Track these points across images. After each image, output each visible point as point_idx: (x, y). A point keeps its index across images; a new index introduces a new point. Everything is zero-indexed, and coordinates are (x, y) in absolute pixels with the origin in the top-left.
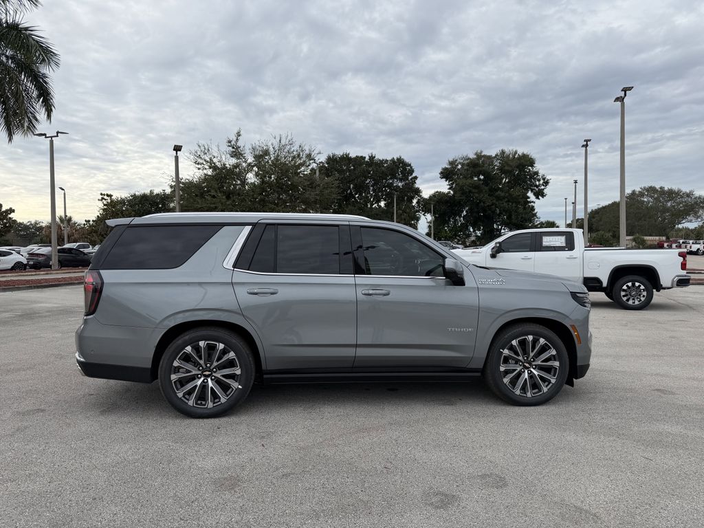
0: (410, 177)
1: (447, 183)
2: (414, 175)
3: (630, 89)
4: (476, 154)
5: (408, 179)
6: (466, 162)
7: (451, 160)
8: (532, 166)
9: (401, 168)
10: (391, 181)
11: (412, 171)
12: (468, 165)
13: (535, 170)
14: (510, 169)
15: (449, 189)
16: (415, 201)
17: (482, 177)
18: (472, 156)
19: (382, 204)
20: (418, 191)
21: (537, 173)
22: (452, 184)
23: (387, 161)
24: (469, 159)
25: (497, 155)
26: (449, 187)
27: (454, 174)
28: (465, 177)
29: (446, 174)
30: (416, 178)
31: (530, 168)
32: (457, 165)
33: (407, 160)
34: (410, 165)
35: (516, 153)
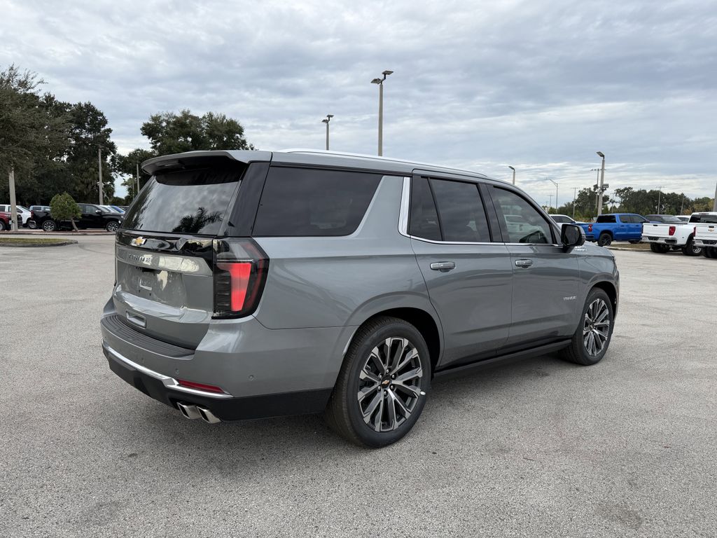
0: (103, 129)
1: (150, 141)
2: (107, 127)
3: (389, 73)
4: (183, 112)
5: (99, 131)
6: (172, 120)
7: (154, 115)
8: (241, 134)
9: (88, 117)
10: (78, 131)
11: (104, 122)
12: (174, 123)
13: (243, 139)
14: (219, 134)
15: (152, 148)
16: (109, 158)
17: (190, 139)
18: (179, 115)
19: (65, 158)
20: (112, 147)
21: (244, 142)
22: (156, 143)
23: (69, 106)
24: (175, 117)
25: (204, 117)
26: (152, 145)
27: (158, 132)
28: (171, 136)
29: (149, 131)
30: (110, 130)
31: (238, 135)
32: (161, 122)
33: (99, 108)
34: (102, 114)
35: (224, 117)
